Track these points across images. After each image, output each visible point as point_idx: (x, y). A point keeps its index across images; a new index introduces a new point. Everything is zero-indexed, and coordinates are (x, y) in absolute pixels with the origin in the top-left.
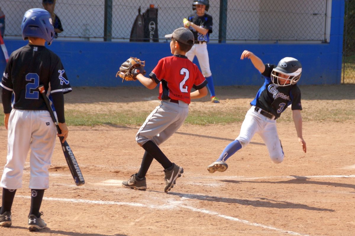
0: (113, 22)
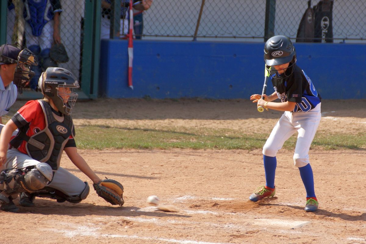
0: (277, 19)
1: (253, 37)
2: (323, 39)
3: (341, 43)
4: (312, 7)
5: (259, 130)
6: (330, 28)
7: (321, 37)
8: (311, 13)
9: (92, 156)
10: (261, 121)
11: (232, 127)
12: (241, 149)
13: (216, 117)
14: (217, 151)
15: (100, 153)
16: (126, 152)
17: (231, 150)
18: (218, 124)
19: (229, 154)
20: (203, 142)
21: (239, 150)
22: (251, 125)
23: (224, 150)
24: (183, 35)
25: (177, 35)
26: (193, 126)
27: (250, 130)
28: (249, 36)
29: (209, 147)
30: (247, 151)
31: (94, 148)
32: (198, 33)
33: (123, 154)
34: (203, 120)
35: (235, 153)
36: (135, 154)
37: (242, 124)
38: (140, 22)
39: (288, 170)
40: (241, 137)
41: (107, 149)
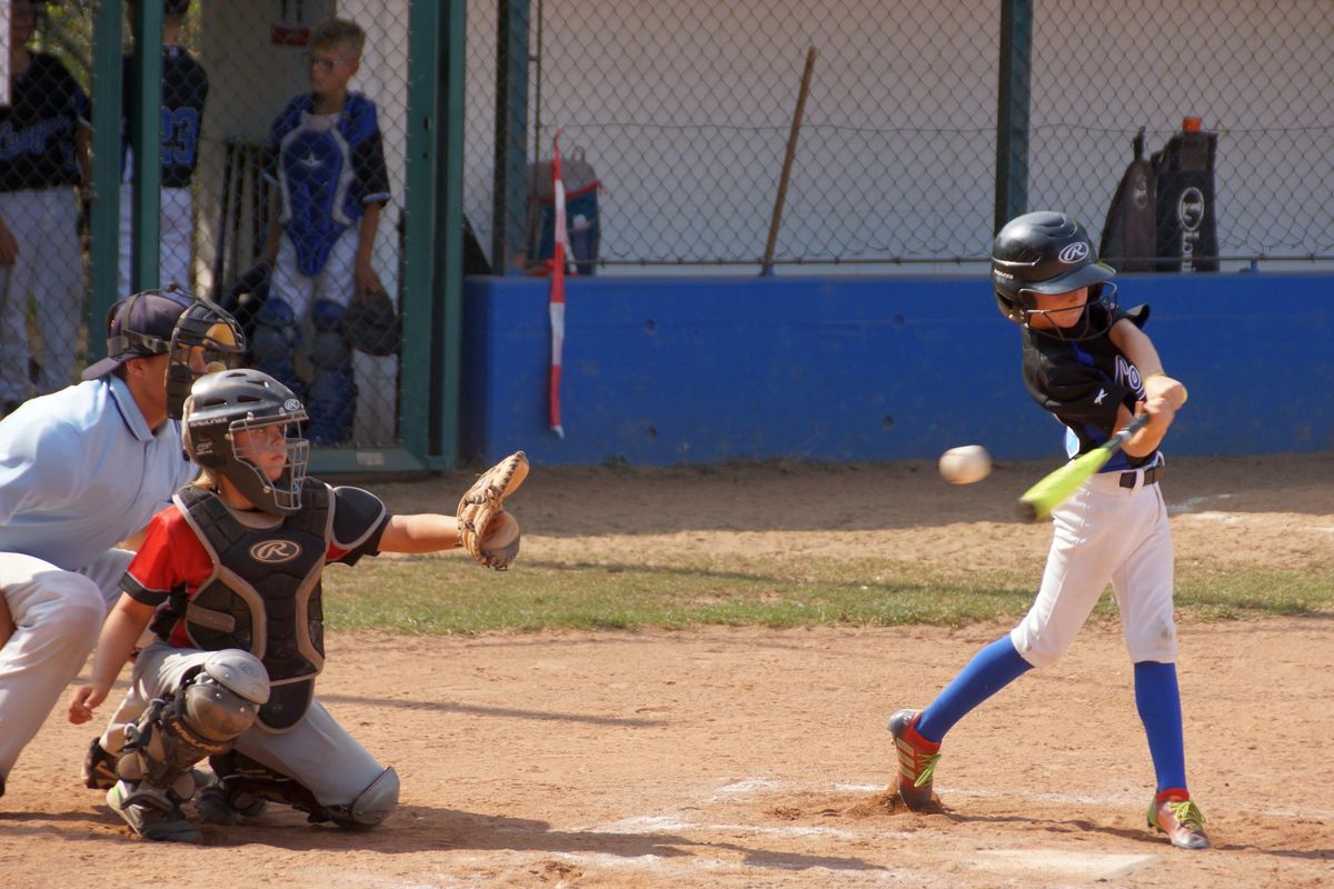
1: (958, 260)
2: (1187, 261)
3: (1244, 271)
4: (1147, 156)
5: (984, 561)
6: (1208, 224)
7: (1180, 254)
8: (1145, 178)
9: (446, 657)
10: (989, 532)
11: (894, 554)
12: (925, 622)
13: (843, 523)
14: (847, 630)
15: (469, 646)
16: (552, 641)
17: (894, 628)
18: (849, 543)
19: (889, 641)
20: (801, 605)
21: (921, 627)
22: (957, 545)
23: (869, 629)
24: (729, 257)
25: (711, 258)
26: (767, 554)
27: (954, 562)
28: (945, 255)
29: (823, 618)
30: (948, 629)
31: (449, 631)
32: (778, 249)
33: (543, 648)
34: (801, 533)
35: (906, 636)
36: (584, 648)
37: (926, 542)
38: (588, 219)
39: (1082, 688)
40: (926, 584)
41: (493, 632)
